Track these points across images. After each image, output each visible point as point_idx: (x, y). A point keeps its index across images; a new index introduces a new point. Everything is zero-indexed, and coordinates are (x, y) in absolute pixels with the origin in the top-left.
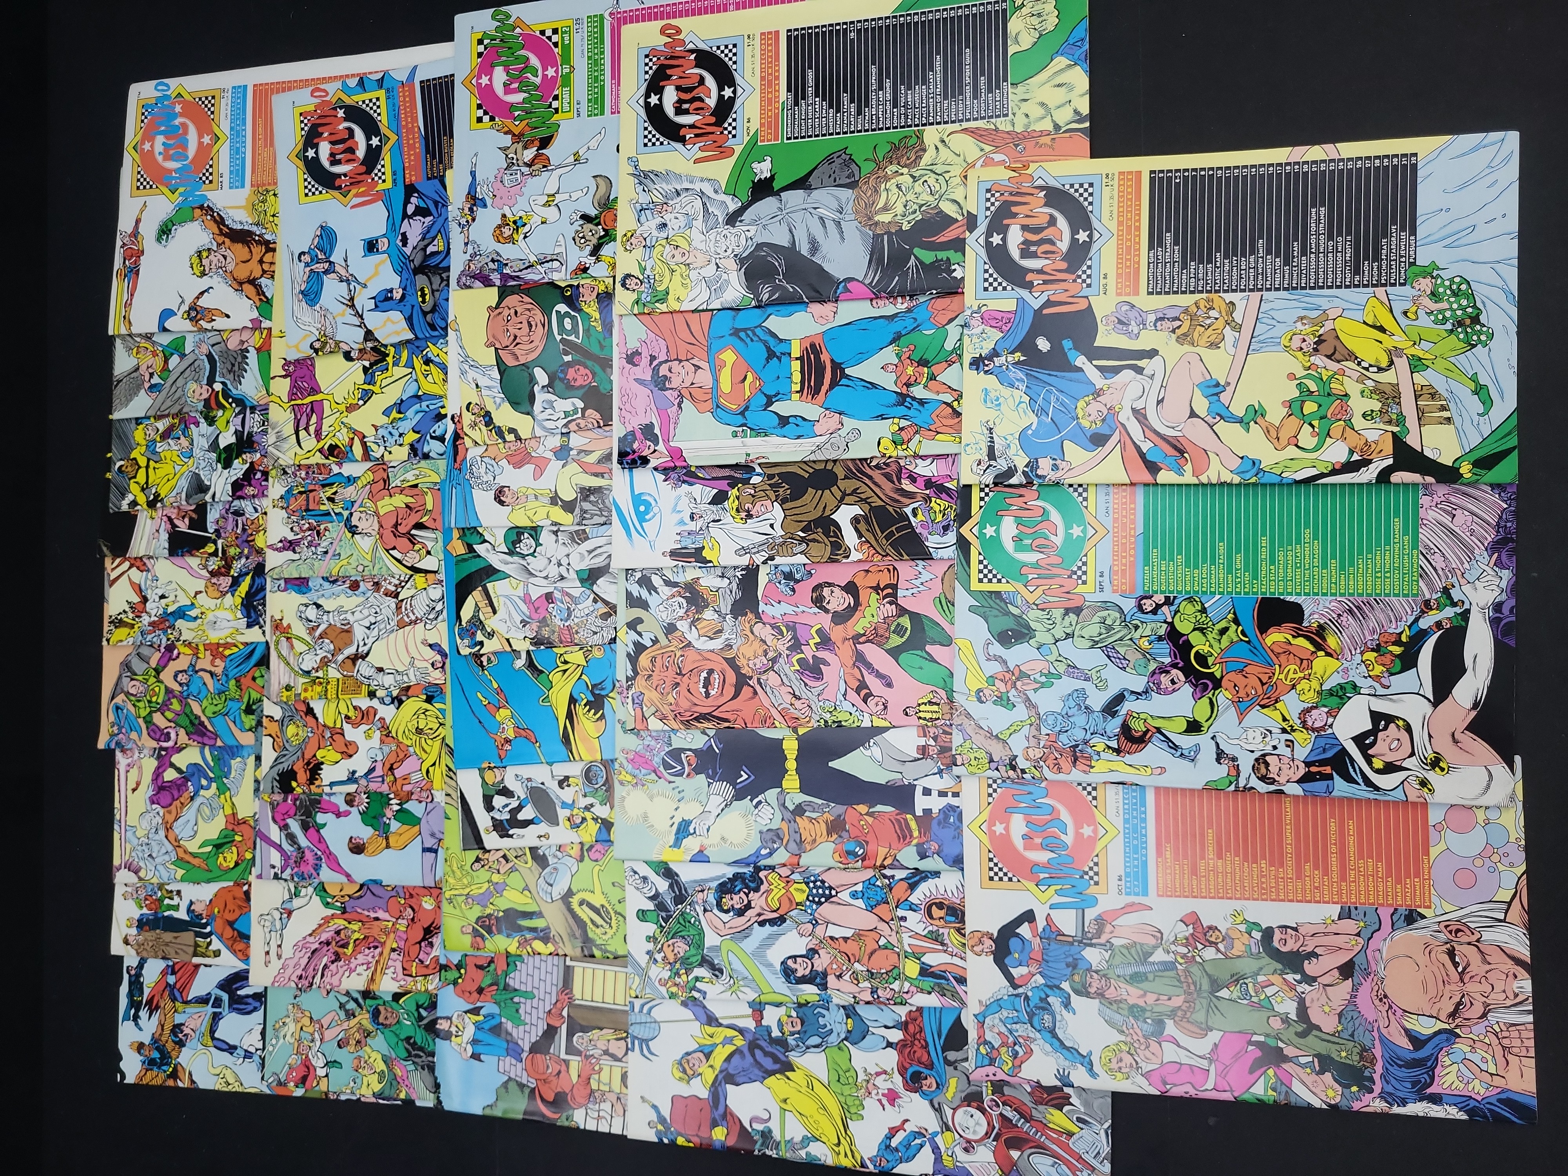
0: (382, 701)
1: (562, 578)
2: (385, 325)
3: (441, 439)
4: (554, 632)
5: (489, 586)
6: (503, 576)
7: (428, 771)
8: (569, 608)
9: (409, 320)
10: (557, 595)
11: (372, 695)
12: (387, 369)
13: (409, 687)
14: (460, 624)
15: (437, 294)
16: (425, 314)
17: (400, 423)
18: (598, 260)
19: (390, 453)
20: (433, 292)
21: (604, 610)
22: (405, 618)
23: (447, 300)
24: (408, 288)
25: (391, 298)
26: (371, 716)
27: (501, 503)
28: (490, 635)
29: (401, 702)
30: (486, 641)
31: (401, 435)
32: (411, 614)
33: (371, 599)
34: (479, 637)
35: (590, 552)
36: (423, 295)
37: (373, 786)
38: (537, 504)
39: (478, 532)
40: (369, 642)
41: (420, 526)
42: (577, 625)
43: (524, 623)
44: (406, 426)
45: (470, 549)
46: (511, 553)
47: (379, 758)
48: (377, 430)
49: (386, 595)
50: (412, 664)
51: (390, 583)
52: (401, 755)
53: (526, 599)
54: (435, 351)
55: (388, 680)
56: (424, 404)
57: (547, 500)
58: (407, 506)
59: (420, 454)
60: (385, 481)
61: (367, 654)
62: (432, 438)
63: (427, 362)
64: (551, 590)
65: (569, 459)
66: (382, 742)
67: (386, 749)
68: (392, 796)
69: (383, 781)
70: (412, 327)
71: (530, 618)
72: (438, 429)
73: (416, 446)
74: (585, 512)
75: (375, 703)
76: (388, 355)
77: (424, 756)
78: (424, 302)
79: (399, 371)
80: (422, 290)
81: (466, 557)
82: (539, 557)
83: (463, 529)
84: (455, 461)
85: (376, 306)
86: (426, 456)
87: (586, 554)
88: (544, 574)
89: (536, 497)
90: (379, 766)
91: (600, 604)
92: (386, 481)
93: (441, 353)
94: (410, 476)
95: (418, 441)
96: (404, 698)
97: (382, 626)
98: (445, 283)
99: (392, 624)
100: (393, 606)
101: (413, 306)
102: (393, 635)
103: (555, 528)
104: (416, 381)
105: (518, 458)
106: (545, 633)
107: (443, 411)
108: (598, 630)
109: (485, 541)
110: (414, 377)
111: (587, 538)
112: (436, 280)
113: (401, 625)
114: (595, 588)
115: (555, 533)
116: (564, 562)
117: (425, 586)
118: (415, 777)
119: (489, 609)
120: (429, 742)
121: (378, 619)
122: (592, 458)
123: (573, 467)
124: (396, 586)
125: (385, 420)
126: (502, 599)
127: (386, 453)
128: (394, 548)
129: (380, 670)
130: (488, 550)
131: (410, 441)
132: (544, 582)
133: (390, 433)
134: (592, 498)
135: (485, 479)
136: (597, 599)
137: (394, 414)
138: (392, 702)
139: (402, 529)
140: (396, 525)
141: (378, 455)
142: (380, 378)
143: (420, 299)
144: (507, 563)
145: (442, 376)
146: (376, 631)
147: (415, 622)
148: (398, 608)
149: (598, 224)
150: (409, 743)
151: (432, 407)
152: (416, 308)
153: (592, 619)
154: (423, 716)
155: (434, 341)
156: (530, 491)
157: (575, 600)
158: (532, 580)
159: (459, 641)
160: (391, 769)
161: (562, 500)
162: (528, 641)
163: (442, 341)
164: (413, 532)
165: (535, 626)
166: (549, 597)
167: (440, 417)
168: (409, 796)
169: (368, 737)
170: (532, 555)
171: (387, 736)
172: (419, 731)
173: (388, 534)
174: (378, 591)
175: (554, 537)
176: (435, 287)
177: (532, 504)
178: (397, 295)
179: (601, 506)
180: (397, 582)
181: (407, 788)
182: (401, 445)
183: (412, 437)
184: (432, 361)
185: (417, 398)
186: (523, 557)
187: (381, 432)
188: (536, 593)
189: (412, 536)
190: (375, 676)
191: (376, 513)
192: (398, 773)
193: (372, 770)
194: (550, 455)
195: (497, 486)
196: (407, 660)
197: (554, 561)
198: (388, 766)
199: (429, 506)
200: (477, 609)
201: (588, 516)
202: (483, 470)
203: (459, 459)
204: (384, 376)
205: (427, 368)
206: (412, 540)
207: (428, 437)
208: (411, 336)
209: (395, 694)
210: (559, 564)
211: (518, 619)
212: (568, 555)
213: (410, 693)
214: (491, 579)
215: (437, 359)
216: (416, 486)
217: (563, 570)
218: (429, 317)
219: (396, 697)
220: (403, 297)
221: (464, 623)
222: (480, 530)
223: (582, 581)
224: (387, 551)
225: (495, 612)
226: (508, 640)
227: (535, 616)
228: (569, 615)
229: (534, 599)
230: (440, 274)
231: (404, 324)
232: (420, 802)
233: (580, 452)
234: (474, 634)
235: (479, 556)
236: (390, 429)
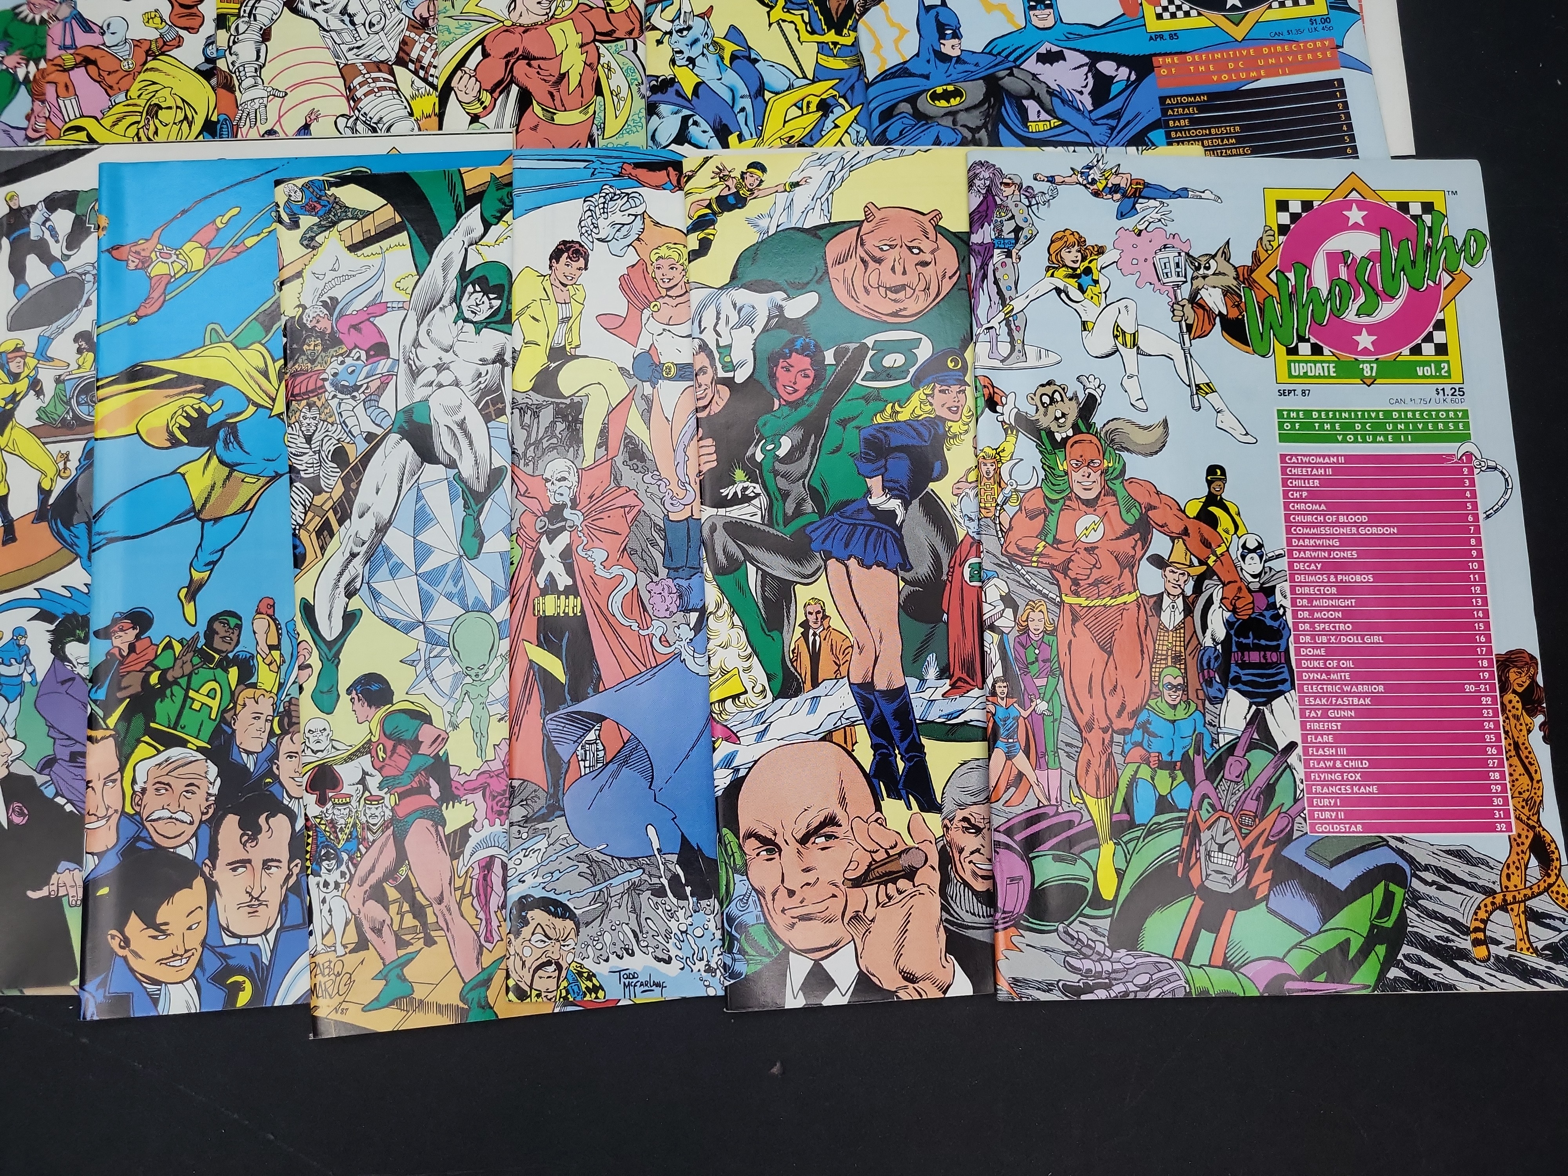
0: (210, 41)
1: (414, 374)
2: (893, 24)
3: (682, 138)
4: (313, 362)
5: (403, 237)
6: (421, 261)
7: (79, 129)
8: (357, 388)
9: (901, 71)
10: (383, 366)
11: (221, 21)
12: (813, 32)
13: (230, 88)
14: (331, 185)
15: (948, 121)
16: (912, 100)
17: (713, 58)
18: (1007, 429)
19: (659, 42)
20: (953, 114)
21: (354, 454)
22: (360, 79)
23: (937, 142)
24: (961, 67)
25: (942, 36)
26: (185, 22)
27: (556, 255)
28: (309, 242)
29: (207, 75)
30: (298, 233)
31: (691, 61)
32: (365, 89)
33: (397, 15)
34: (307, 221)
35: (462, 424)
36: (946, 96)
37: (56, 29)
38: (553, 323)
39: (504, 213)
40: (319, 14)
41: (525, 100)
42: (326, 405)
43: (331, 305)
44: (708, 70)
45: (473, 199)
46: (464, 275)
47: (109, 39)
48: (702, 16)
49: (404, 42)
50: (274, 94)
51: (424, 49)
52: (111, 80)
53: (379, 307)
54: (844, 122)
55: (246, 51)
56: (747, 103)
57: (559, 340)
58: (563, 76)
59: (655, 98)
60: (609, 34)
61: (296, 11)
62: (685, 119)
63: (825, 107)
64: (394, 353)
65: (635, 381)
66: (138, 43)
67: (124, 51)
68: (43, 65)
69: (64, 48)
70: (887, 75)
71: (341, 315)
72: (701, 131)
73: (671, 91)
74: (536, 414)
75: (209, 27)
76: (839, 33)
77: (107, 122)
78: (935, 97)
79: (808, 54)
80: (957, 93)
81: (459, 190)
82: (455, 329)
83: (510, 184)
84: (637, 165)
85: (929, 8)
86: (652, 110)
87: (458, 418)
88: (423, 338)
89: (565, 320)
90: (94, 39)
91: (363, 446)
92: (609, 36)
93: (839, 132)
94: (617, 81)
95: (679, 94)
96: (214, 81)
97: (347, 37)
98: (969, 135)
99: (350, 55)
100: (382, 56)
101: (927, 77)
102: (328, 57)
103: (508, 357)
104: (791, 87)
105: (640, 285)
106: (312, 346)
107: (733, 139)
108: (315, 445)
109: (487, 226)
110: (797, 83)
111: (487, 419)
112: (974, 119)
113: (346, 72)
114: (395, 437)
115: (499, 359)
116: (446, 377)
117: (418, 113)
118: (69, 107)
119: (358, 238)
120: (133, 130)
121: (361, 29)
122: (636, 425)
123: (619, 388)
124: (419, 59)
125: (720, 29)
126: (376, 261)
127: (658, 35)
128: (485, 55)
129: (266, 35)
130: (469, 231)
131: (680, 78)
132: (407, 339)
133: (696, 41)
134: (560, 426)
135: (601, 223)
136: (374, 441)
137: (730, 48)
138: (208, 60)
139: (520, 70)
140: (528, 57)
141: (656, 20)
142: (798, 20)
143: (939, 90)
144: (445, 268)
145: (798, 135)
146: (338, 25)
147: (352, 97)
148: (379, 66)
149: (1075, 427)
150: (134, 92)
151: (741, 117)
152: (922, 83)
153: (337, 432)
154: (180, 116)
155: (863, 118)
156: (576, 308)
157: (372, 400)
158: (412, 317)
159: (300, 182)
160: (87, 62)
161: (558, 369)
162: (294, 312)
163: (863, 132)
164: (515, 89)
165: (325, 325)
166: (380, 349)
167: (722, 134)
168: (37, 95)
169: (148, 18)
170: (460, 317)
171: (147, 53)
172: (154, 110)
173: (512, 42)
174: (412, 27)
175: (491, 355)
176: (962, 118)
177: (553, 312)
178: (949, 47)
179: (545, 444)
180: (425, 62)
181: (50, 91)
182: (673, 62)
183: (687, 81)
184: (825, 115)
185: (759, 90)
186: (456, 299)
187: (698, 25)
188: (387, 324)
189: (508, 87)
190: (256, 26)
191: (552, 19)
192: (79, 76)
193: (86, 26)
194: (644, 343)
195: (587, 245)
196: (281, 84)
197: (447, 357)
198: (92, 54)
199: (561, 118)
200: (359, 215)
201: (527, 419)
202: (619, 218)
203: (642, 173)
204: (801, 27)
205: (813, 108)
206: (500, 88)
207: (686, 112)
208: (871, 74)
209: (221, 64)
210: (440, 368)
211: (338, 292)
212: (457, 383)
213: (222, 92)
214: (416, 239)
215: (829, 124)
216: (599, 91)
217: (429, 375)
218: (905, 107)
219: (215, 68)
220: (944, 58)
221: (333, 190)
222: (508, 217)
223: (408, 411)
224: (481, 42)
225: (354, 248)
226: (299, 275)
227: (343, 326)
228: (343, 390)
229: (377, 321)
230: (985, 125)
231: (893, 60)
232: (28, 118)
233: (649, 401)
234: (310, 209)
235: (459, 215)
236: (704, 41)
